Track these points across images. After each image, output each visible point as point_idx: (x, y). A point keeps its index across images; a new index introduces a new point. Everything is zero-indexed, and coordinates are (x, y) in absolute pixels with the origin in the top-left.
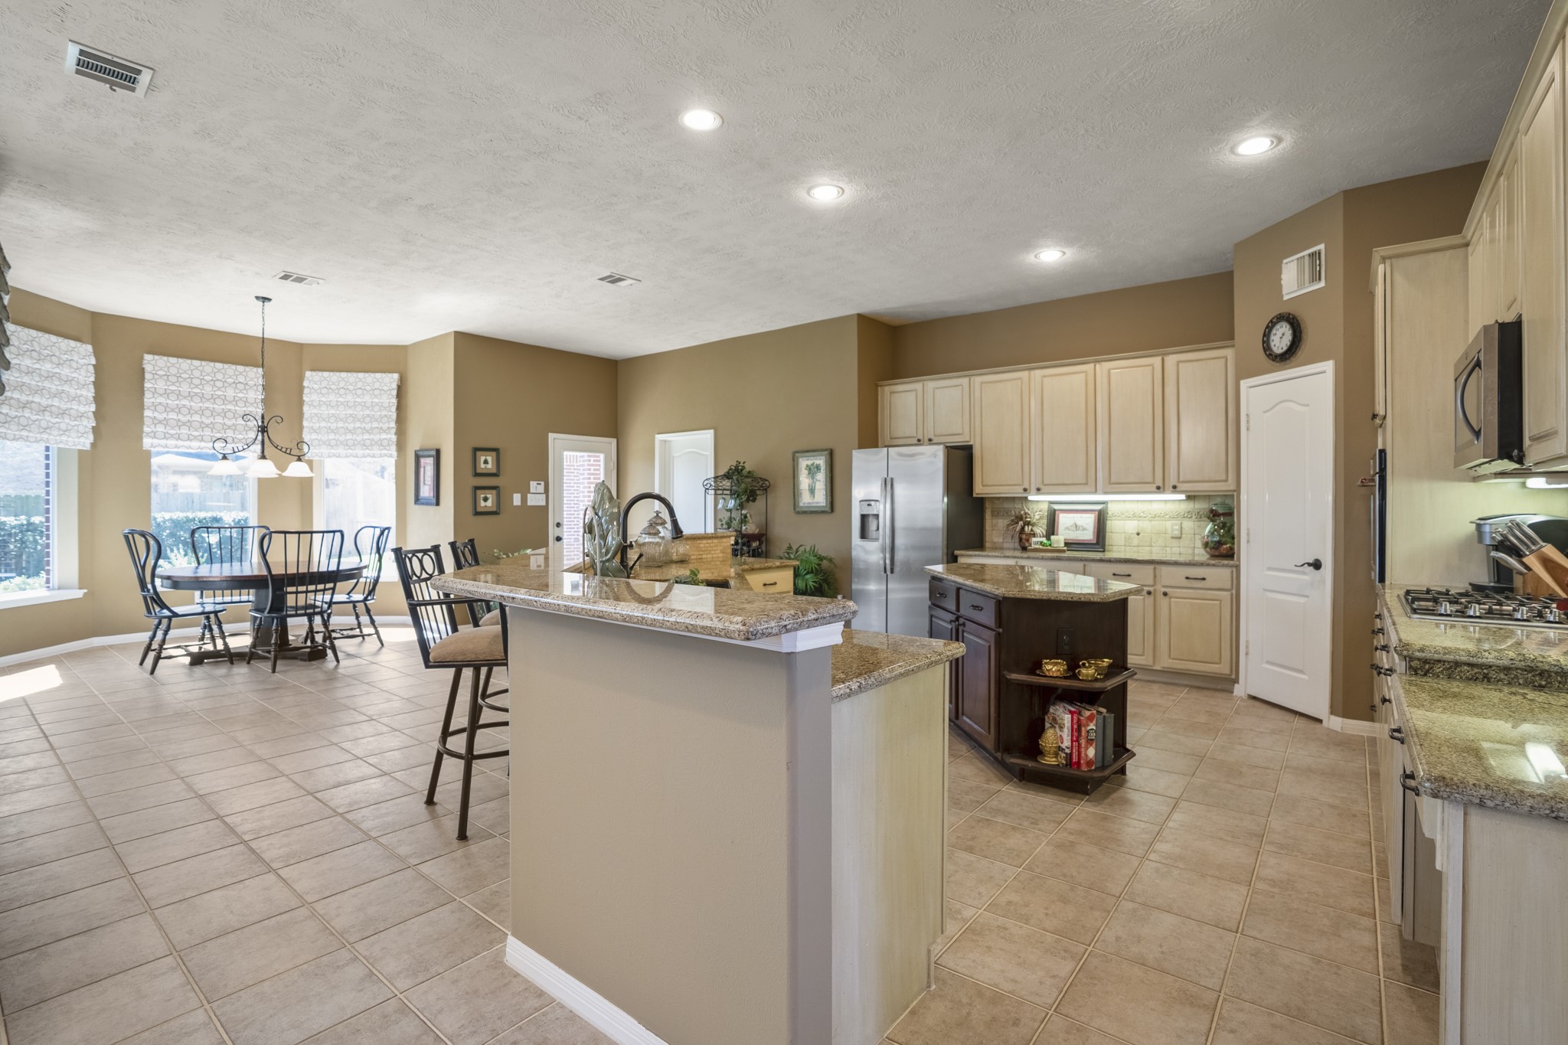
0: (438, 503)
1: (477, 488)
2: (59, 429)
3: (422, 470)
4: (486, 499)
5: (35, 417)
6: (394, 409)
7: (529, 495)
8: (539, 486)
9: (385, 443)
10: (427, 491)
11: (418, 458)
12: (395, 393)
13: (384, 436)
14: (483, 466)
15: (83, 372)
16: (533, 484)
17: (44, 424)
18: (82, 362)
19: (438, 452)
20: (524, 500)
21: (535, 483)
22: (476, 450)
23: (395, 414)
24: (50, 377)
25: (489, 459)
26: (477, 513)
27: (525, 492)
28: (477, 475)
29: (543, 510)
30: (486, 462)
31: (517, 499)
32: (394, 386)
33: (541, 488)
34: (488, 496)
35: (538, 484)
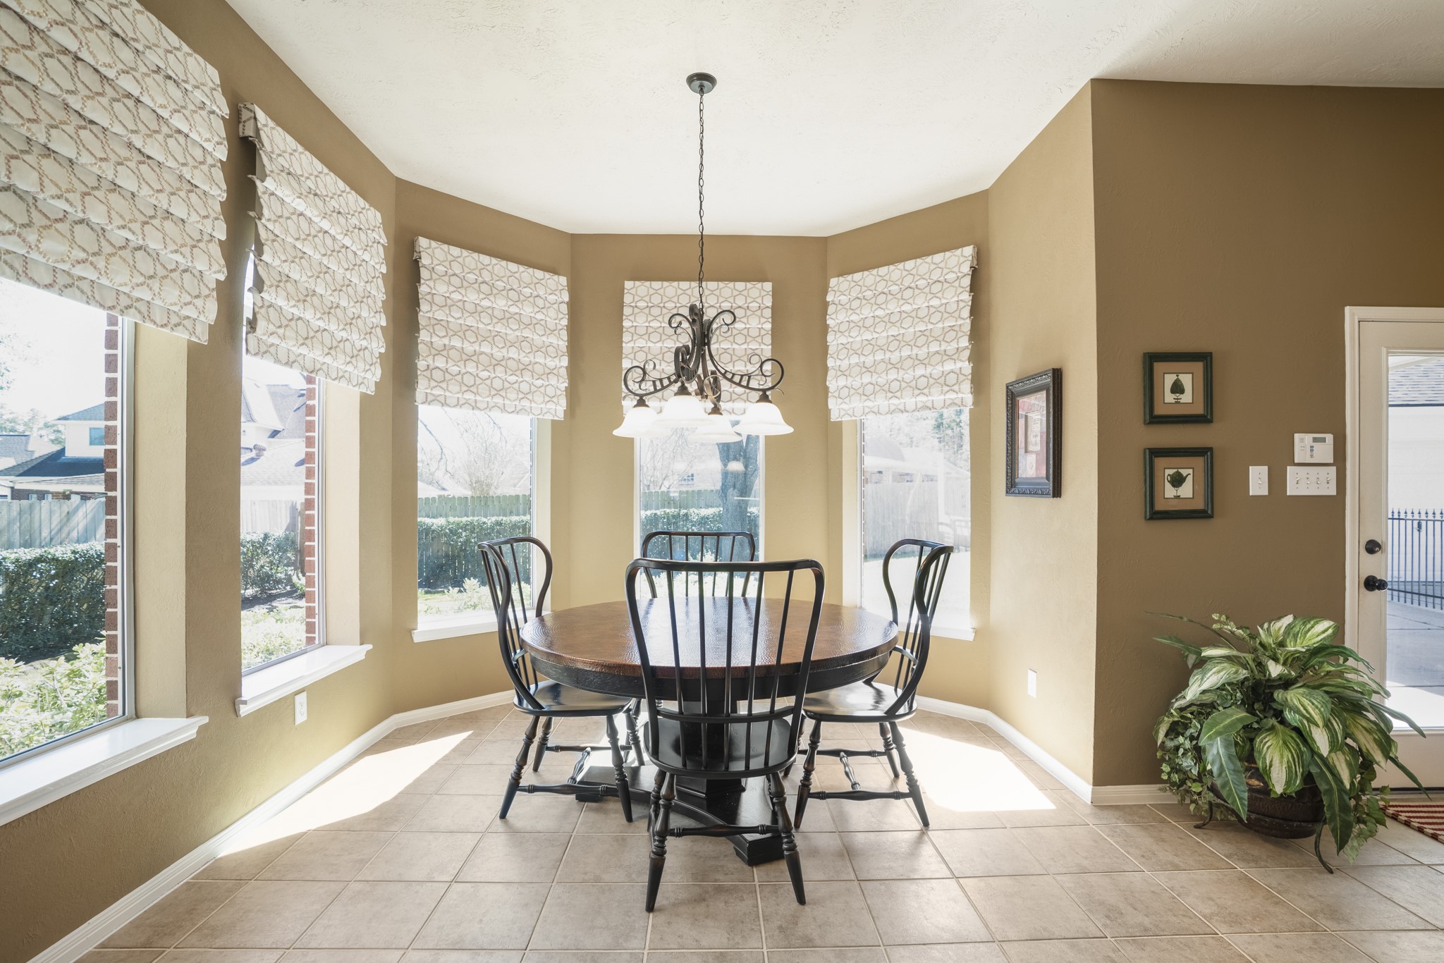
0: (1057, 492)
1: (1155, 453)
2: (519, 391)
3: (1021, 422)
4: (1178, 481)
5: (484, 374)
6: (966, 312)
7: (1290, 470)
8: (1317, 446)
9: (952, 379)
10: (1032, 466)
11: (1012, 399)
12: (967, 281)
13: (949, 366)
14: (1170, 398)
15: (552, 313)
16: (1303, 444)
17: (497, 384)
18: (552, 298)
19: (1057, 375)
20: (1277, 481)
21: (1308, 438)
22: (1152, 359)
23: (968, 321)
24: (506, 318)
25: (1186, 380)
26: (1157, 515)
27: (1280, 461)
28: (1155, 420)
29: (1331, 508)
30: (1177, 388)
31: (1258, 480)
32: (966, 269)
33: (1325, 451)
34: (1184, 472)
35: (1315, 440)
